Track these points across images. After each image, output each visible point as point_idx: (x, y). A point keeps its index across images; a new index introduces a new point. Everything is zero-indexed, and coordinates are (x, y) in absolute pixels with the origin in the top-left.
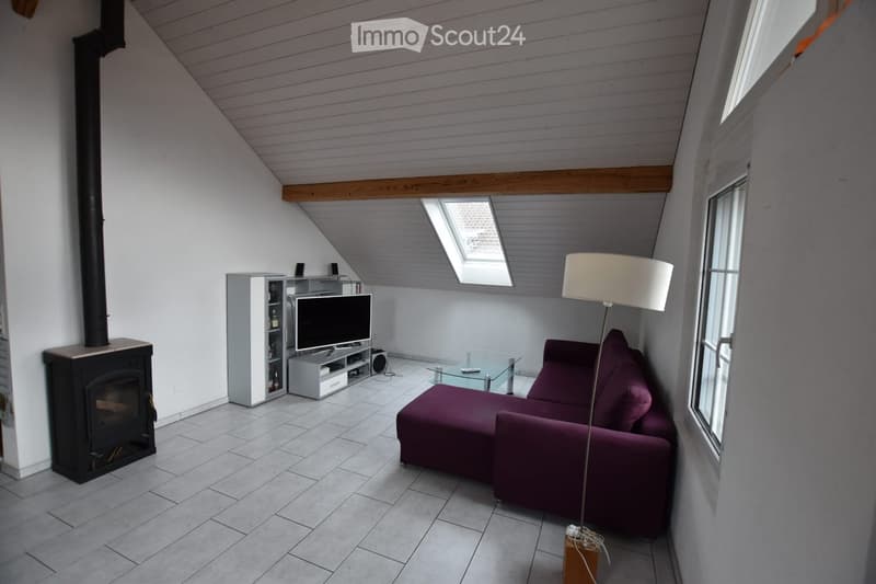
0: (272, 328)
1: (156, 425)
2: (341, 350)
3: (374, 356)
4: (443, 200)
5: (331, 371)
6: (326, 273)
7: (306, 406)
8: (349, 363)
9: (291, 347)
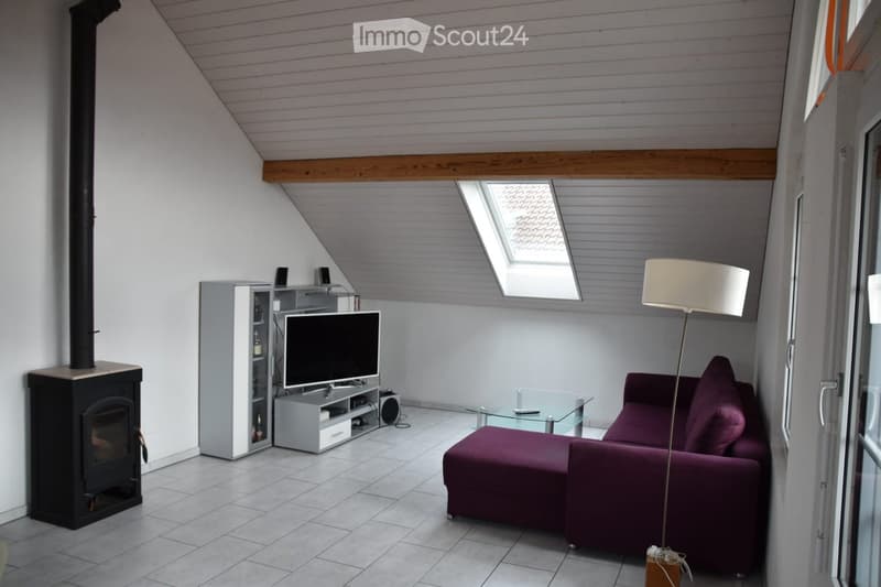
0: (255, 356)
1: (145, 468)
2: (341, 390)
3: (384, 399)
4: (484, 183)
5: (331, 416)
6: (313, 283)
7: (304, 461)
8: (352, 408)
9: (278, 383)
